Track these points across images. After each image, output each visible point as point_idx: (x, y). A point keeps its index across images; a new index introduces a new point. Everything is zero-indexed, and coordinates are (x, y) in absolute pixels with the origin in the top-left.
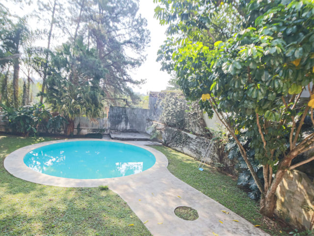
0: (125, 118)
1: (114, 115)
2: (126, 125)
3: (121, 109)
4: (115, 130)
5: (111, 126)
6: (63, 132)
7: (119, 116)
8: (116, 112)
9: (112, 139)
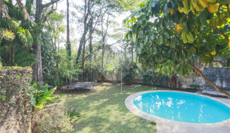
0: (220, 77)
1: (208, 74)
2: (222, 83)
3: (215, 69)
4: (209, 87)
5: (206, 84)
6: (170, 86)
7: (213, 75)
8: (209, 72)
9: (203, 94)
